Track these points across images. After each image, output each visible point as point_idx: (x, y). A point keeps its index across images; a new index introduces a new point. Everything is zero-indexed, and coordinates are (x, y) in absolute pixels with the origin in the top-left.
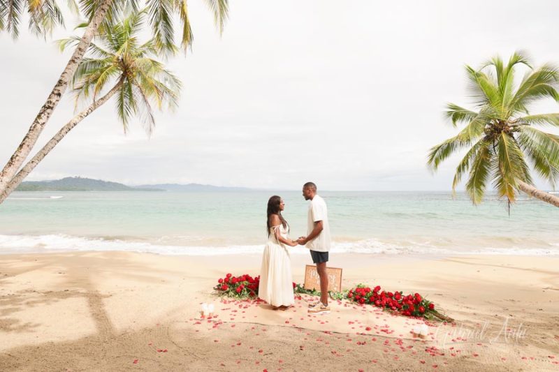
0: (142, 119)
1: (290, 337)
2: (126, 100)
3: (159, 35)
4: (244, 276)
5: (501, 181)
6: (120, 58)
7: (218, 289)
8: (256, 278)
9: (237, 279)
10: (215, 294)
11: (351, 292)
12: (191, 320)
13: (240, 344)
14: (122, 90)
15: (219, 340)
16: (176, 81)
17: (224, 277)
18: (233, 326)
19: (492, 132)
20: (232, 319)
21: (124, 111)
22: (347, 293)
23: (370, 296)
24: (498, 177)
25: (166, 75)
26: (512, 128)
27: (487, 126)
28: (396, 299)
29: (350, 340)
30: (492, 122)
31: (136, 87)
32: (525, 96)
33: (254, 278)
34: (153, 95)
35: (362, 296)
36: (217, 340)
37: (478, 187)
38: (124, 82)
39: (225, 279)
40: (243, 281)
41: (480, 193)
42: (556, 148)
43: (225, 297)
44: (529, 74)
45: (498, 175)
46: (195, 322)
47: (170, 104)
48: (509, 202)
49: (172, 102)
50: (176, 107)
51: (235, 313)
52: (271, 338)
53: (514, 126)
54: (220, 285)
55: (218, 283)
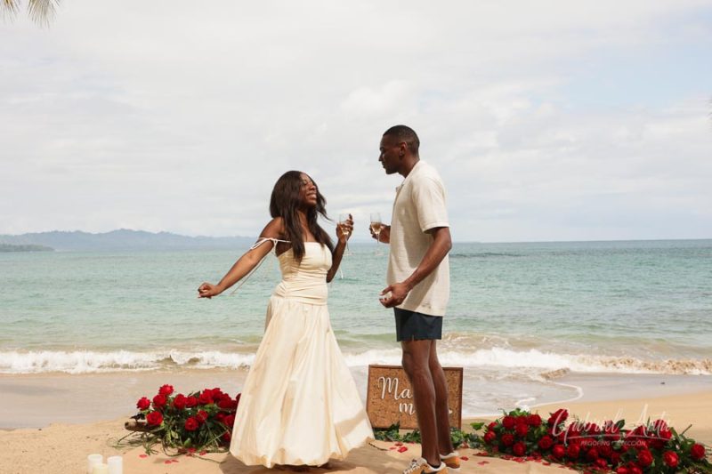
4: (206, 391)
7: (138, 427)
9: (189, 398)
10: (131, 443)
11: (491, 427)
17: (152, 394)
22: (481, 433)
23: (541, 436)
33: (234, 398)
35: (518, 437)
39: (156, 400)
40: (203, 405)
43: (158, 447)
54: (141, 416)
55: (137, 411)
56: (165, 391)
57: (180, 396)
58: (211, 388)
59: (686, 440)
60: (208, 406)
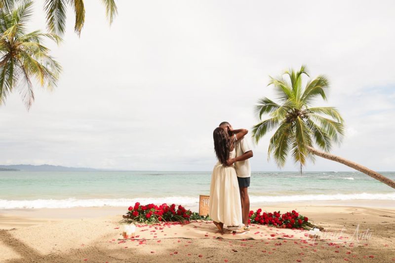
0: (22, 93)
1: (218, 245)
2: (6, 77)
3: (52, 19)
4: (150, 205)
5: (296, 151)
6: (7, 41)
7: (127, 217)
8: (160, 206)
12: (113, 240)
13: (177, 253)
14: (4, 68)
15: (155, 251)
16: (57, 65)
18: (159, 242)
19: (291, 117)
20: (154, 237)
21: (4, 86)
23: (255, 217)
24: (294, 148)
25: (48, 60)
26: (302, 115)
27: (287, 114)
28: (276, 217)
29: (268, 243)
30: (291, 111)
31: (18, 67)
32: (309, 95)
34: (35, 75)
36: (152, 251)
37: (282, 155)
38: (8, 62)
39: (135, 207)
40: (150, 209)
41: (283, 159)
42: (331, 127)
43: (136, 223)
44: (310, 81)
45: (294, 147)
46: (119, 242)
47: (49, 83)
48: (301, 165)
49: (52, 83)
50: (55, 87)
51: (155, 233)
52: (201, 247)
53: (304, 114)
55: (129, 211)
56: (137, 204)
57: (141, 206)
58: (151, 203)
59: (302, 217)
60: (152, 209)
